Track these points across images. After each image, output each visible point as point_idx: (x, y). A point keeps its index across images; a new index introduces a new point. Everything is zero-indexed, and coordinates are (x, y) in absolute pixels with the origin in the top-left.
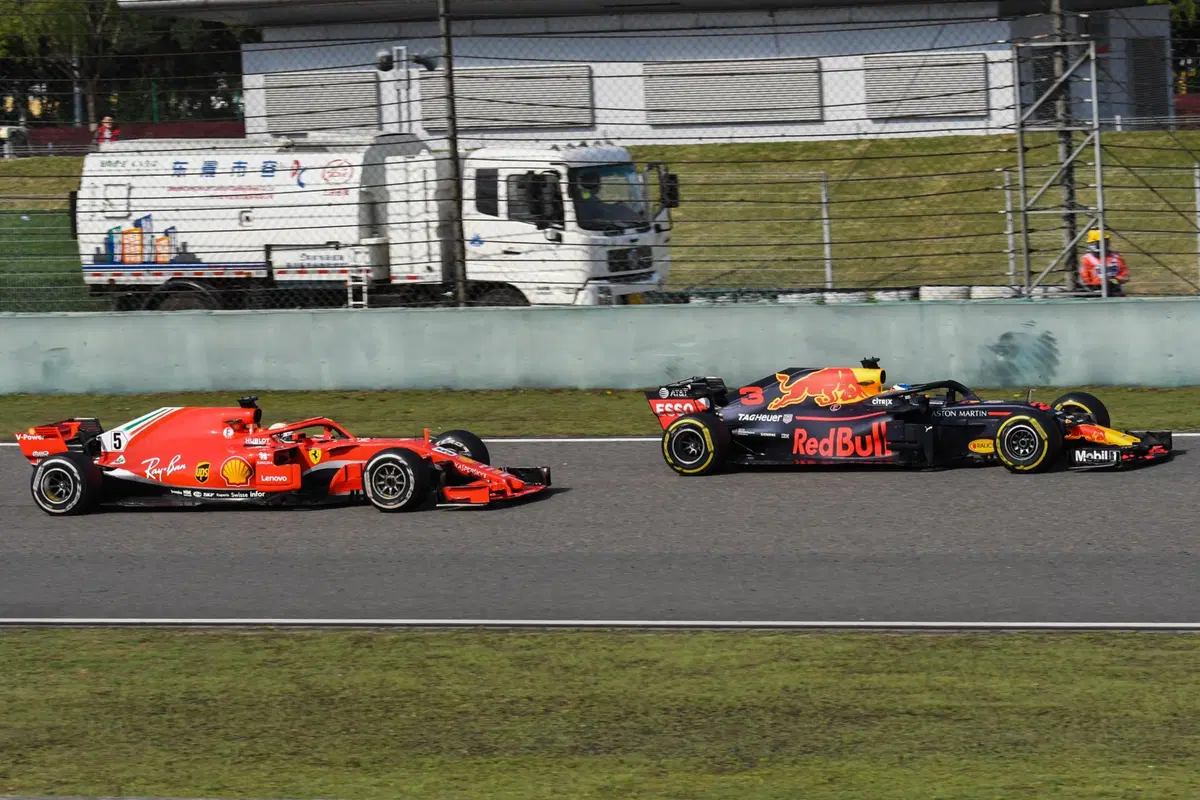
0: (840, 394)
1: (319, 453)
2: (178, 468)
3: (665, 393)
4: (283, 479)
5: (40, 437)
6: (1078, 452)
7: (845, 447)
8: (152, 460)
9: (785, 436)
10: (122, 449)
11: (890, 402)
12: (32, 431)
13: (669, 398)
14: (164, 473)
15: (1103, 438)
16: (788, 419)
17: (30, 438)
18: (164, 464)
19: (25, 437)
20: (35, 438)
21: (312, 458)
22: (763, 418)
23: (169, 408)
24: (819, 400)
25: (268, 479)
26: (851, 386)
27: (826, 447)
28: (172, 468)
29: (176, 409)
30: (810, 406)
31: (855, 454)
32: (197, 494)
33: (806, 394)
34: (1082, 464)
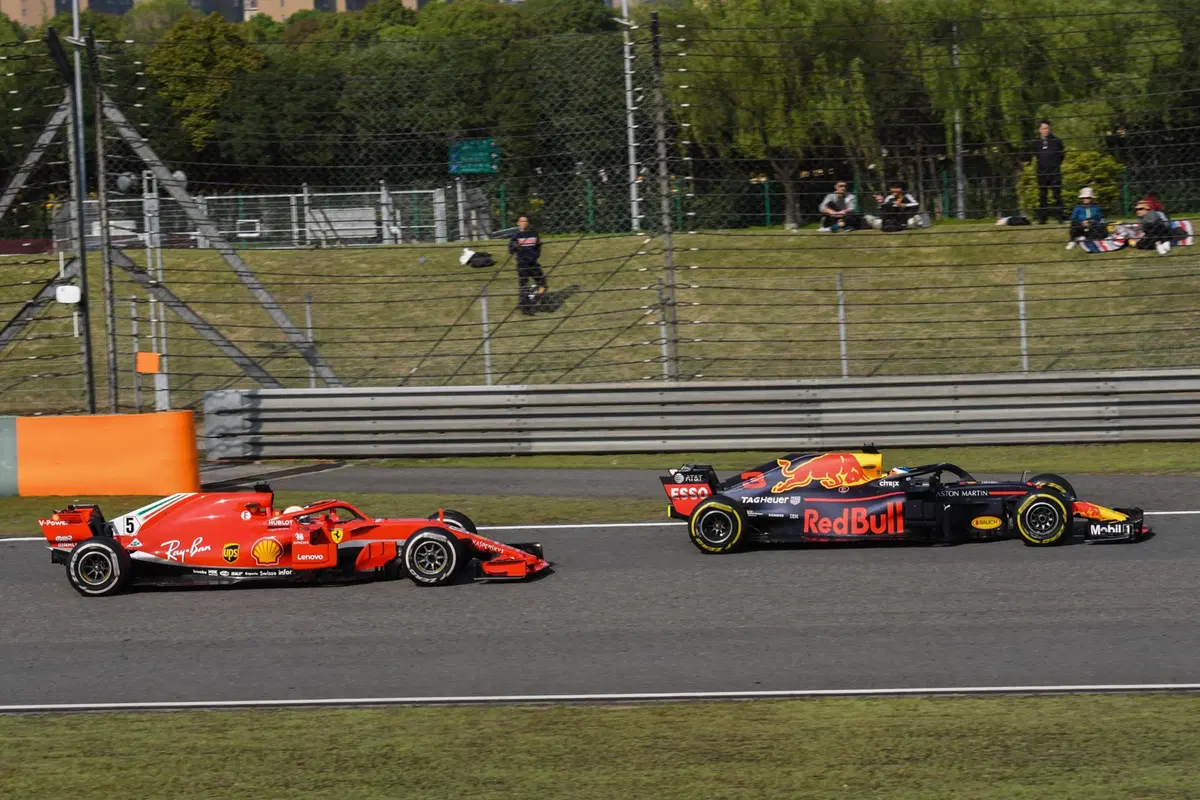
0: (844, 477)
1: (341, 533)
2: (202, 549)
3: (680, 478)
4: (320, 557)
5: (63, 523)
6: (1092, 527)
7: (860, 525)
8: (172, 542)
9: (795, 516)
10: (135, 533)
11: (897, 483)
12: (56, 517)
13: (684, 483)
14: (187, 554)
15: (1098, 513)
16: (796, 500)
17: (53, 524)
18: (186, 545)
19: (48, 522)
20: (58, 523)
21: (334, 538)
22: (769, 500)
23: (183, 494)
24: (825, 483)
25: (304, 557)
26: (853, 470)
27: (840, 526)
28: (194, 550)
29: (190, 495)
30: (816, 488)
31: (869, 531)
32: (224, 574)
33: (810, 477)
34: (1097, 537)
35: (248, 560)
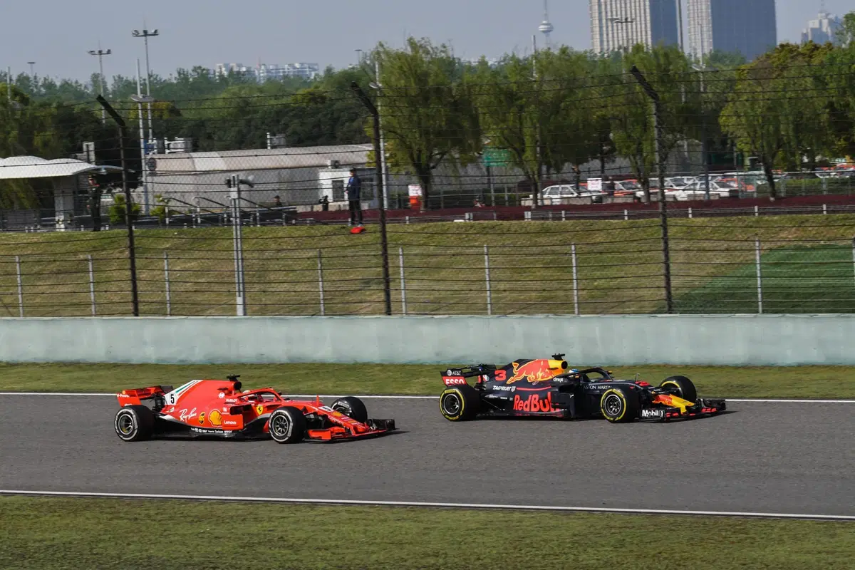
0: (541, 375)
1: (262, 409)
2: (193, 415)
3: (450, 372)
4: (234, 423)
5: (127, 396)
6: (643, 411)
7: (535, 406)
8: (184, 410)
9: (511, 399)
10: (175, 404)
11: (562, 379)
12: (124, 392)
13: (452, 375)
14: (187, 418)
15: (671, 403)
16: (513, 389)
17: (123, 396)
18: (188, 413)
19: (121, 395)
20: (125, 396)
21: (258, 411)
22: (503, 388)
23: (196, 381)
24: (529, 378)
25: (227, 423)
26: (547, 370)
27: (526, 406)
28: (192, 415)
29: (200, 381)
30: (524, 382)
31: (540, 410)
32: (200, 431)
33: (524, 375)
34: (646, 418)
35: (207, 422)
